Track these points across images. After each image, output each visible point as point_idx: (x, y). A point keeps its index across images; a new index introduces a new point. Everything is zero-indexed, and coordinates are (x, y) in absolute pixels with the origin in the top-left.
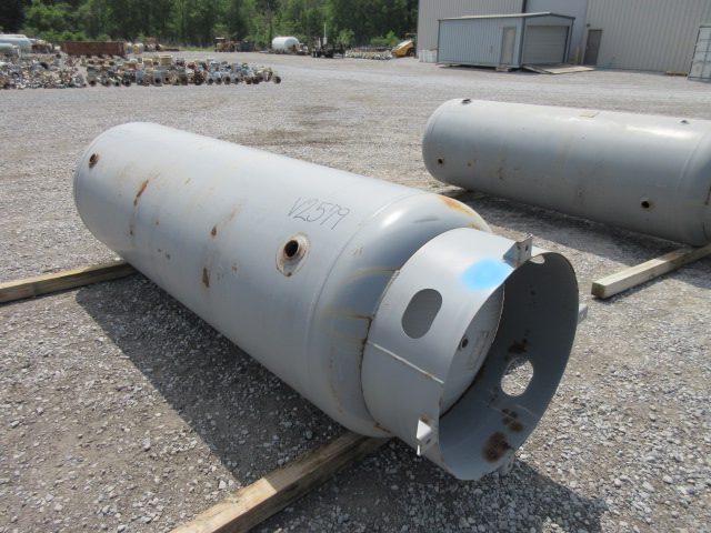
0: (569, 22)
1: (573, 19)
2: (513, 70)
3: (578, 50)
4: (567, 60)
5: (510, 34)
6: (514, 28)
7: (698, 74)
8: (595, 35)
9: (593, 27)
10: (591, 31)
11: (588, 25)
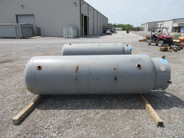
0: (32, 26)
1: (33, 25)
2: (21, 38)
3: (36, 32)
4: (34, 35)
5: (18, 29)
6: (19, 27)
7: (65, 37)
8: (39, 29)
9: (38, 27)
10: (37, 28)
11: (36, 27)
